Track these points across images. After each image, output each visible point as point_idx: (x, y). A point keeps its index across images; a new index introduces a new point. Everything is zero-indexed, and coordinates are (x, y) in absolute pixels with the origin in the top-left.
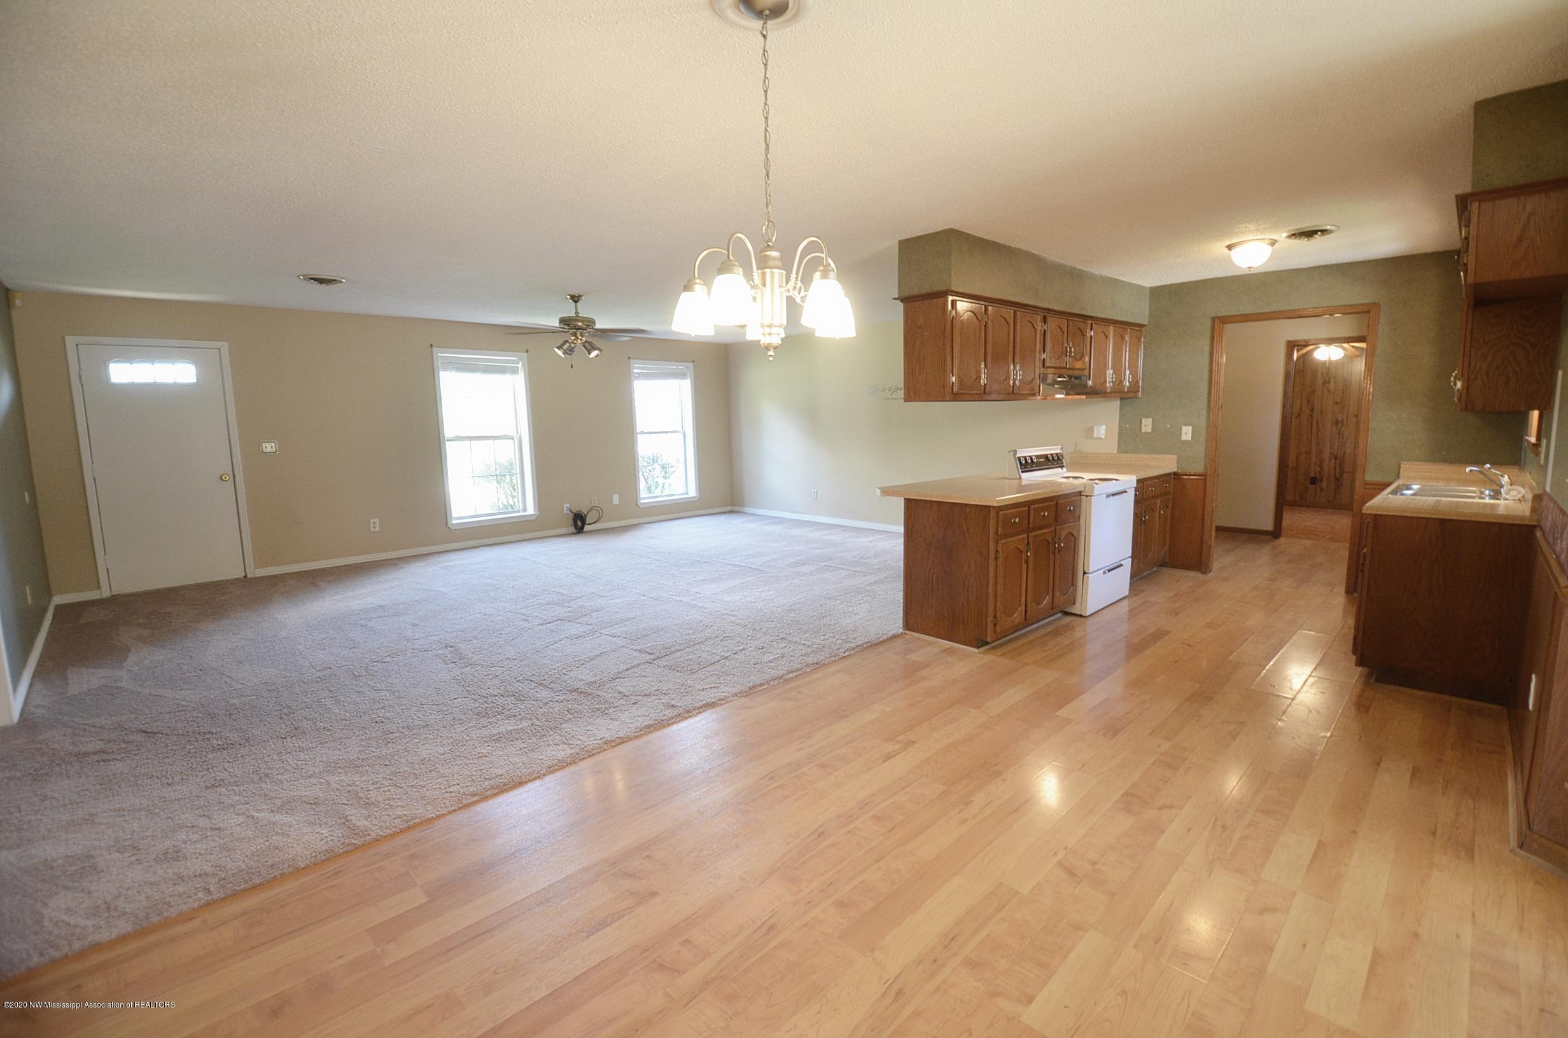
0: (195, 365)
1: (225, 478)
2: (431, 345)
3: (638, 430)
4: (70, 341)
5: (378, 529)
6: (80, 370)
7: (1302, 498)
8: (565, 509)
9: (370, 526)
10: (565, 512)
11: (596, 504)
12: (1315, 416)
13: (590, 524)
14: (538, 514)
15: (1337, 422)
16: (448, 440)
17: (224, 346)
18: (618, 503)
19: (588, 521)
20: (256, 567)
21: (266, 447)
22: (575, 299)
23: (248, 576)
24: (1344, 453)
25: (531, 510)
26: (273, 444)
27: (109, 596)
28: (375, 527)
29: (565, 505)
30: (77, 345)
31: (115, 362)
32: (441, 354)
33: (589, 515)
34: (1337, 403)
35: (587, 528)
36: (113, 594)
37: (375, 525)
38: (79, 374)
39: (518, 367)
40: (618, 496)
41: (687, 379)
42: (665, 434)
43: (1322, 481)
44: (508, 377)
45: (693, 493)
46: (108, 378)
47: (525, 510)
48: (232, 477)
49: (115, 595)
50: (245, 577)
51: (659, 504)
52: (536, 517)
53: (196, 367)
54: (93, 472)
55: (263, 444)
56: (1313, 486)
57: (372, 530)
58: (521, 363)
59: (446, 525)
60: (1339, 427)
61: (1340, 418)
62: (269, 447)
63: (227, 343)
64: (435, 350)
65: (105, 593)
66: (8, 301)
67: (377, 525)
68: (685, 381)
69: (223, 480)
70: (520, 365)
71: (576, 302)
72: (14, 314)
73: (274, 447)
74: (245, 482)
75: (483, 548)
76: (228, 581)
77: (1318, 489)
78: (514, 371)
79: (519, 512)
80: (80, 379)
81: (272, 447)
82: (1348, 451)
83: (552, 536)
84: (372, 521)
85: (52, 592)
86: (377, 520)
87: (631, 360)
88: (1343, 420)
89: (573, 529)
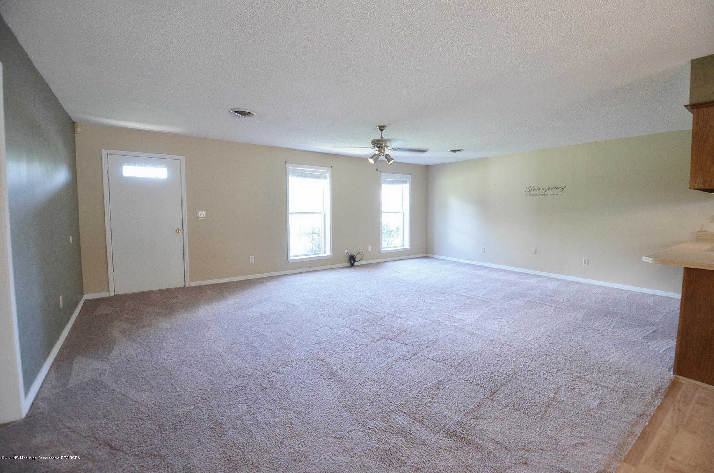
0: (167, 168)
1: (178, 231)
2: (286, 162)
3: (383, 210)
4: (104, 152)
5: (253, 261)
6: (108, 169)
8: (345, 253)
9: (249, 260)
10: (345, 255)
11: (360, 251)
13: (357, 262)
14: (332, 255)
16: (291, 214)
17: (183, 158)
18: (371, 250)
19: (356, 260)
20: (191, 281)
21: (200, 215)
22: (382, 128)
23: (186, 286)
25: (328, 253)
26: (204, 213)
27: (114, 295)
28: (252, 260)
29: (345, 251)
30: (107, 155)
31: (127, 165)
32: (291, 168)
33: (357, 256)
35: (356, 264)
36: (116, 294)
37: (252, 259)
38: (108, 171)
39: (327, 175)
40: (371, 246)
41: (406, 184)
42: (394, 214)
44: (321, 180)
45: (407, 246)
46: (122, 174)
47: (325, 253)
48: (182, 230)
49: (116, 295)
50: (185, 286)
51: (391, 252)
52: (331, 257)
53: (168, 170)
54: (110, 226)
55: (199, 213)
57: (251, 262)
58: (328, 173)
59: (287, 260)
62: (202, 215)
63: (184, 157)
64: (288, 165)
65: (112, 294)
66: (74, 129)
67: (253, 259)
68: (406, 185)
69: (177, 232)
70: (328, 175)
71: (382, 130)
72: (77, 136)
73: (204, 215)
74: (188, 233)
75: (306, 274)
76: (176, 289)
78: (325, 177)
79: (322, 254)
80: (108, 174)
81: (203, 215)
83: (339, 268)
84: (251, 257)
85: (84, 293)
86: (253, 257)
87: (381, 173)
89: (348, 264)
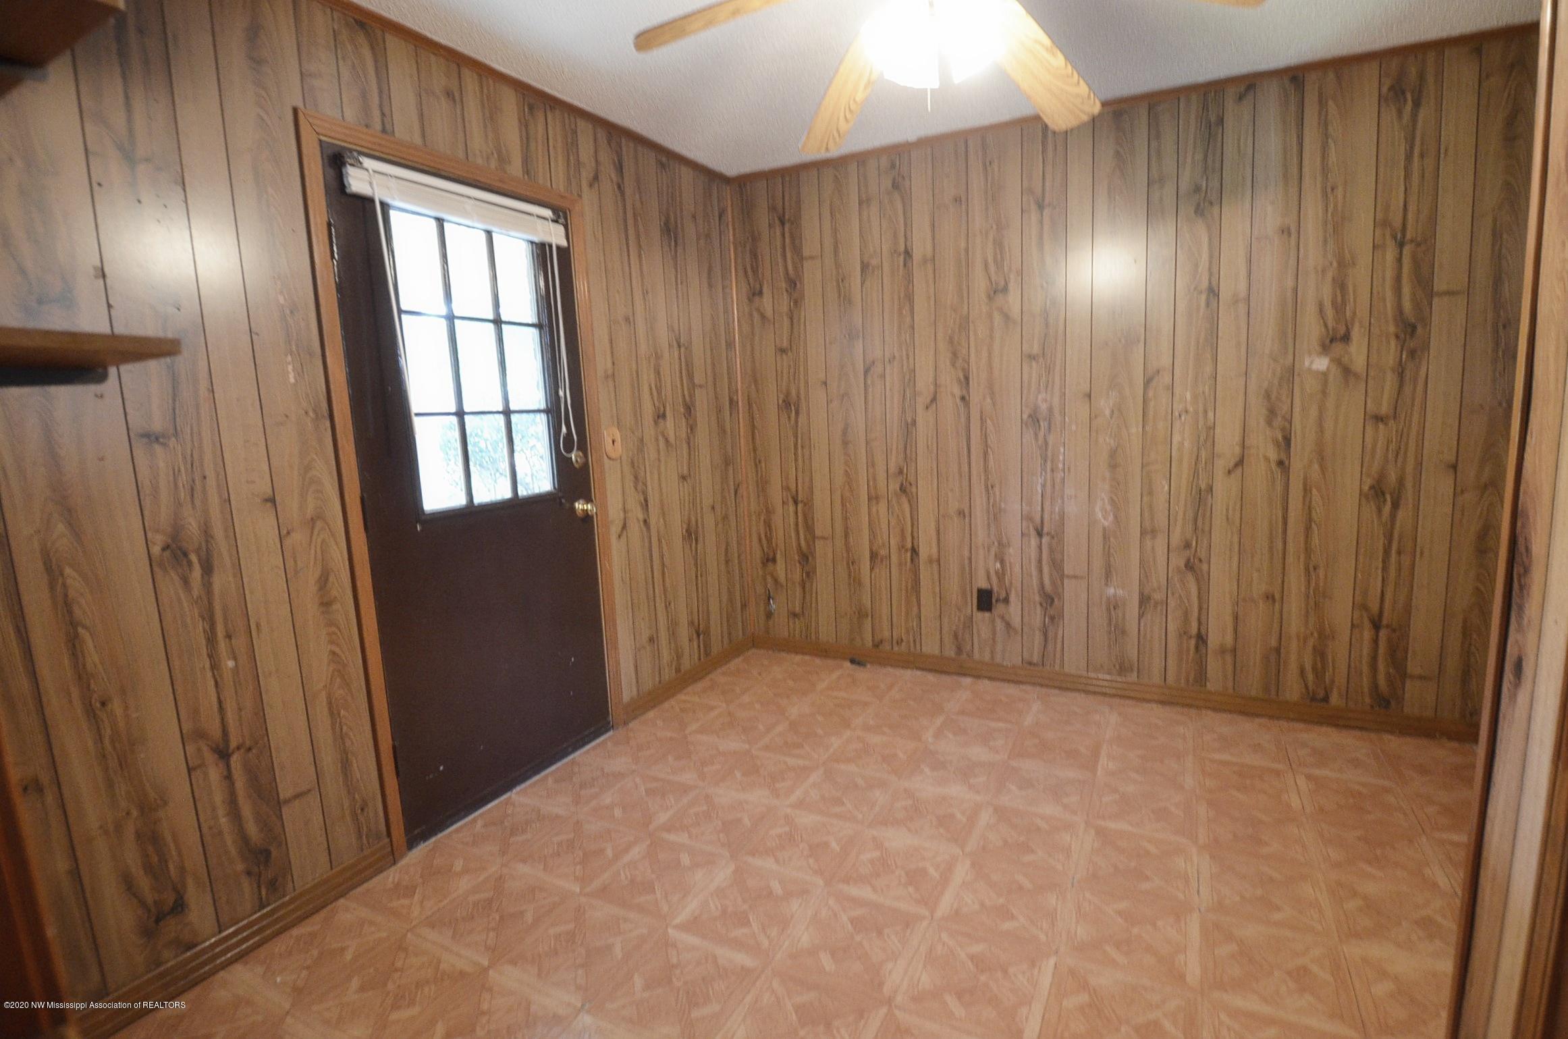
7: (959, 650)
12: (975, 398)
15: (1034, 419)
24: (1062, 516)
34: (1032, 357)
43: (1006, 601)
56: (987, 614)
60: (1041, 434)
61: (1044, 407)
77: (999, 625)
82: (1072, 509)
88: (1050, 409)
